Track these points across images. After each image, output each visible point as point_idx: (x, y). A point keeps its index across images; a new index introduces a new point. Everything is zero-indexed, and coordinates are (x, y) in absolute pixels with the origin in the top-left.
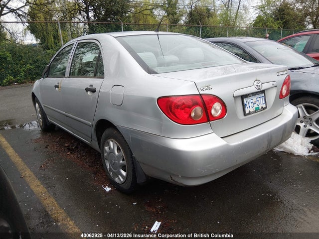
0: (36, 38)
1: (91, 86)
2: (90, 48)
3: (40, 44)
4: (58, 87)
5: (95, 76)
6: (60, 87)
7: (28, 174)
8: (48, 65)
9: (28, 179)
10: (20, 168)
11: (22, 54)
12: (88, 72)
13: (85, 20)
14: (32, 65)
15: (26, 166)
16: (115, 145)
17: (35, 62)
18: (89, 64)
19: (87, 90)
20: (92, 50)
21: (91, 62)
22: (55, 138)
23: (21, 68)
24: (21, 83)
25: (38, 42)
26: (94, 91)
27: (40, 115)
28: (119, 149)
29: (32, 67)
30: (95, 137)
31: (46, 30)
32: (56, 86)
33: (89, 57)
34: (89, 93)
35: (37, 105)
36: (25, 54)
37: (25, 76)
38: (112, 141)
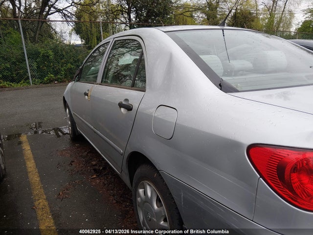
0: (81, 38)
1: (127, 100)
2: (130, 48)
3: (84, 44)
4: (87, 96)
5: (133, 86)
6: (89, 95)
7: (41, 204)
8: (80, 67)
9: (40, 213)
10: (35, 193)
11: (64, 53)
12: (125, 76)
13: (126, 22)
14: (72, 65)
15: (42, 191)
16: (154, 192)
17: (75, 62)
18: (127, 67)
19: (121, 105)
20: (131, 51)
21: (130, 64)
22: (83, 151)
23: (62, 66)
24: (61, 82)
25: (83, 43)
26: (129, 108)
27: (69, 122)
28: (158, 200)
29: (72, 67)
30: (126, 171)
31: (91, 31)
32: (86, 94)
33: (128, 59)
34: (122, 110)
35: (67, 110)
36: (67, 53)
37: (66, 75)
38: (149, 185)
